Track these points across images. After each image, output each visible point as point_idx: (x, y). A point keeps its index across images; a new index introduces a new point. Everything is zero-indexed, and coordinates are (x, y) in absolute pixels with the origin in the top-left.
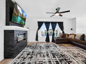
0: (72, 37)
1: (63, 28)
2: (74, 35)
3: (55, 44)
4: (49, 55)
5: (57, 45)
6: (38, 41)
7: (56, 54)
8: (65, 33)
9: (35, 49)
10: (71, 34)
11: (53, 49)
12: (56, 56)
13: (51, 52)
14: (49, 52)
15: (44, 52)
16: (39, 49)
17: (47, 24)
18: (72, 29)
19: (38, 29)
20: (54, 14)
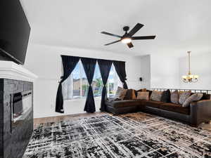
0: (145, 96)
1: (126, 76)
2: (148, 93)
3: (111, 115)
4: (120, 148)
5: (118, 118)
6: (63, 112)
7: (135, 143)
8: (129, 88)
9: (67, 138)
10: (141, 91)
11: (117, 130)
12: (137, 148)
13: (118, 139)
14: (113, 141)
15: (100, 144)
16: (81, 136)
17: (89, 63)
18: (141, 79)
19: (62, 78)
20: (120, 39)
